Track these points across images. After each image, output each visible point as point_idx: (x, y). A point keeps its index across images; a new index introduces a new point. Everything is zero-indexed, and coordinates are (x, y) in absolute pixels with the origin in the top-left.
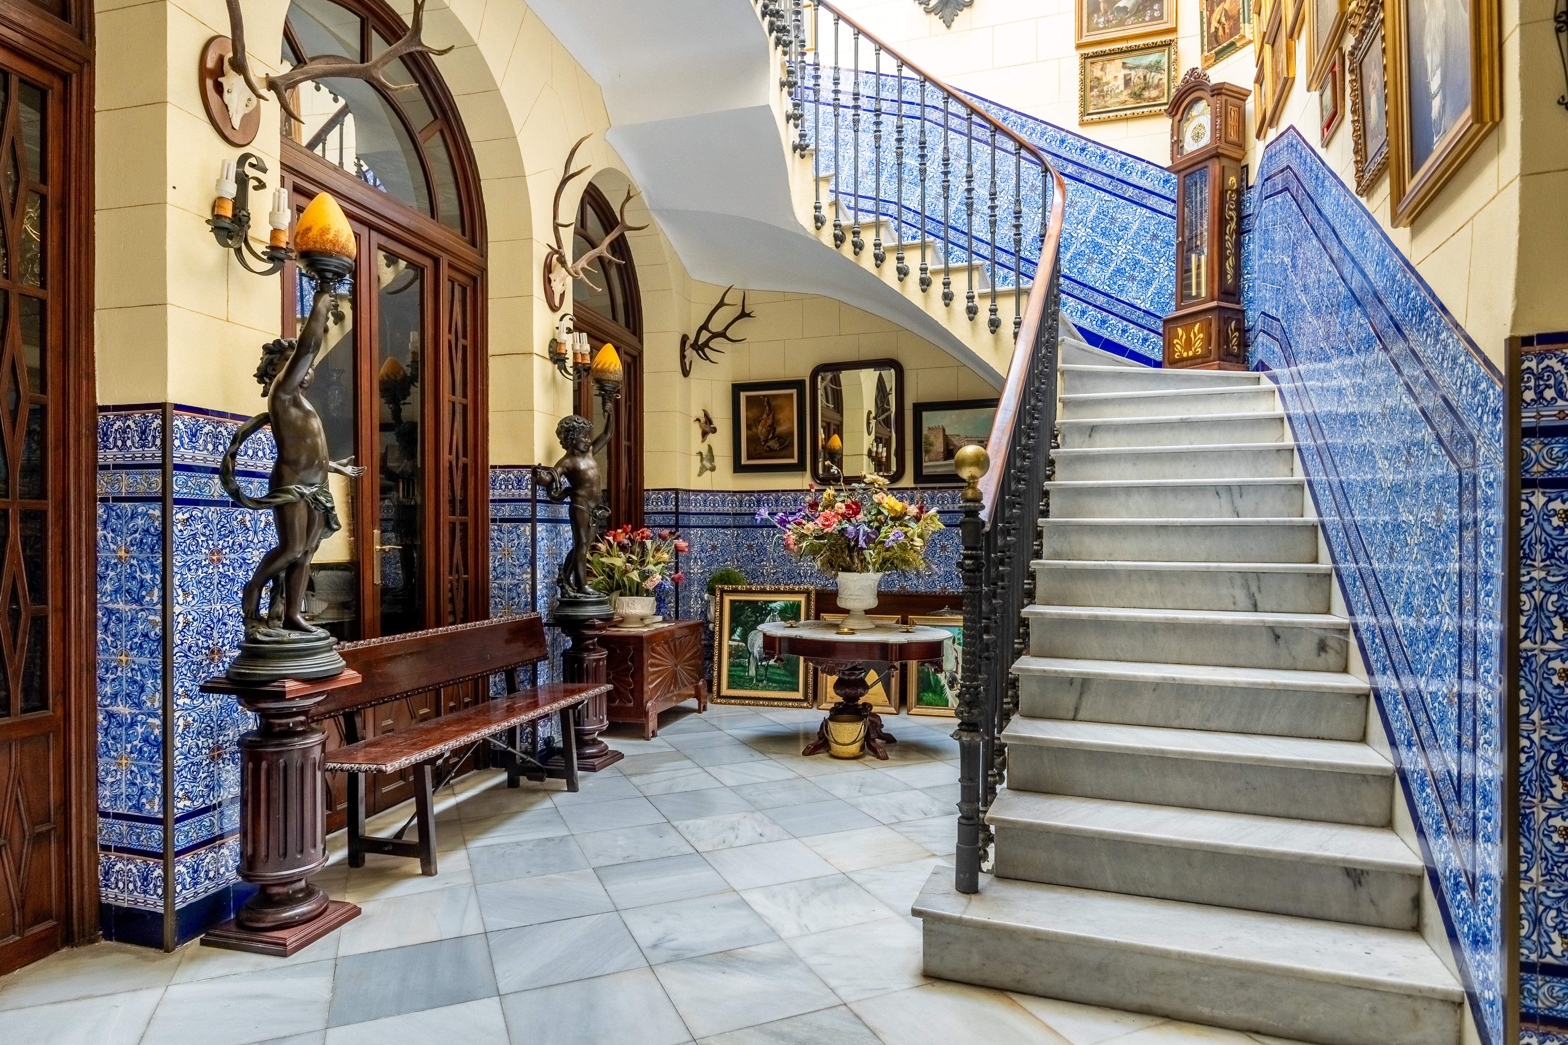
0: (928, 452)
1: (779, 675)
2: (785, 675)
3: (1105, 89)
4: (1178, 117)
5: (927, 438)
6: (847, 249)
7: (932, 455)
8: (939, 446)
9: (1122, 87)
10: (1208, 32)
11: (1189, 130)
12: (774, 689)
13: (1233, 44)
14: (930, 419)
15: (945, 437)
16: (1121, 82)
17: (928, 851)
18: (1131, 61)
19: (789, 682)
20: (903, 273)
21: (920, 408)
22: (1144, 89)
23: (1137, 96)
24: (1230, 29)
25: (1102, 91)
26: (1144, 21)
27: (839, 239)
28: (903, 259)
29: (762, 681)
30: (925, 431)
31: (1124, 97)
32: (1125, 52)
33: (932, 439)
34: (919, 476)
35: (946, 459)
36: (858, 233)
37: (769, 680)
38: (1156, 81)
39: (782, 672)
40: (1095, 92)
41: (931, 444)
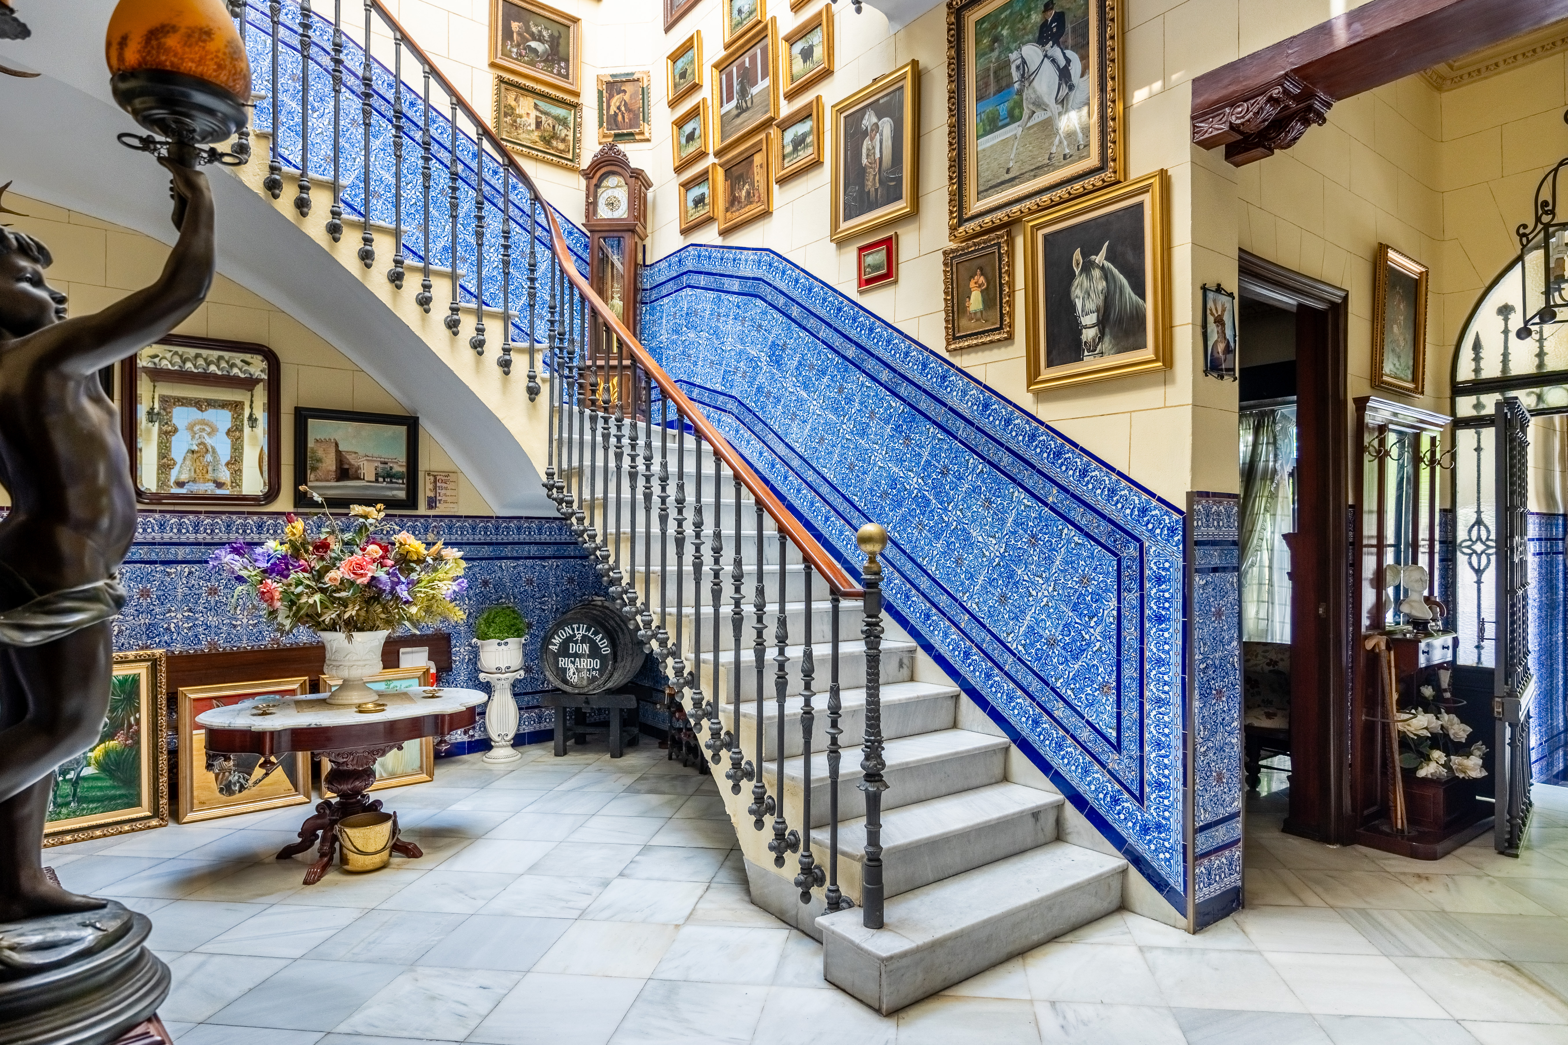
0: (314, 469)
1: (101, 788)
2: (114, 787)
3: (518, 120)
4: (594, 181)
5: (314, 451)
6: (285, 204)
7: (320, 473)
8: (329, 463)
9: (533, 127)
10: (608, 112)
11: (604, 196)
12: (92, 812)
13: (632, 134)
14: (317, 429)
15: (338, 453)
16: (532, 121)
17: (665, 925)
18: (542, 105)
19: (121, 796)
20: (366, 257)
21: (302, 416)
22: (552, 137)
23: (547, 141)
24: (630, 120)
25: (515, 121)
26: (552, 72)
27: (273, 186)
28: (371, 240)
29: (67, 804)
30: (311, 444)
31: (535, 136)
32: (537, 94)
33: (320, 453)
34: (301, 500)
35: (338, 479)
36: (308, 189)
37: (81, 800)
38: (563, 135)
39: (108, 783)
40: (508, 119)
41: (319, 460)
